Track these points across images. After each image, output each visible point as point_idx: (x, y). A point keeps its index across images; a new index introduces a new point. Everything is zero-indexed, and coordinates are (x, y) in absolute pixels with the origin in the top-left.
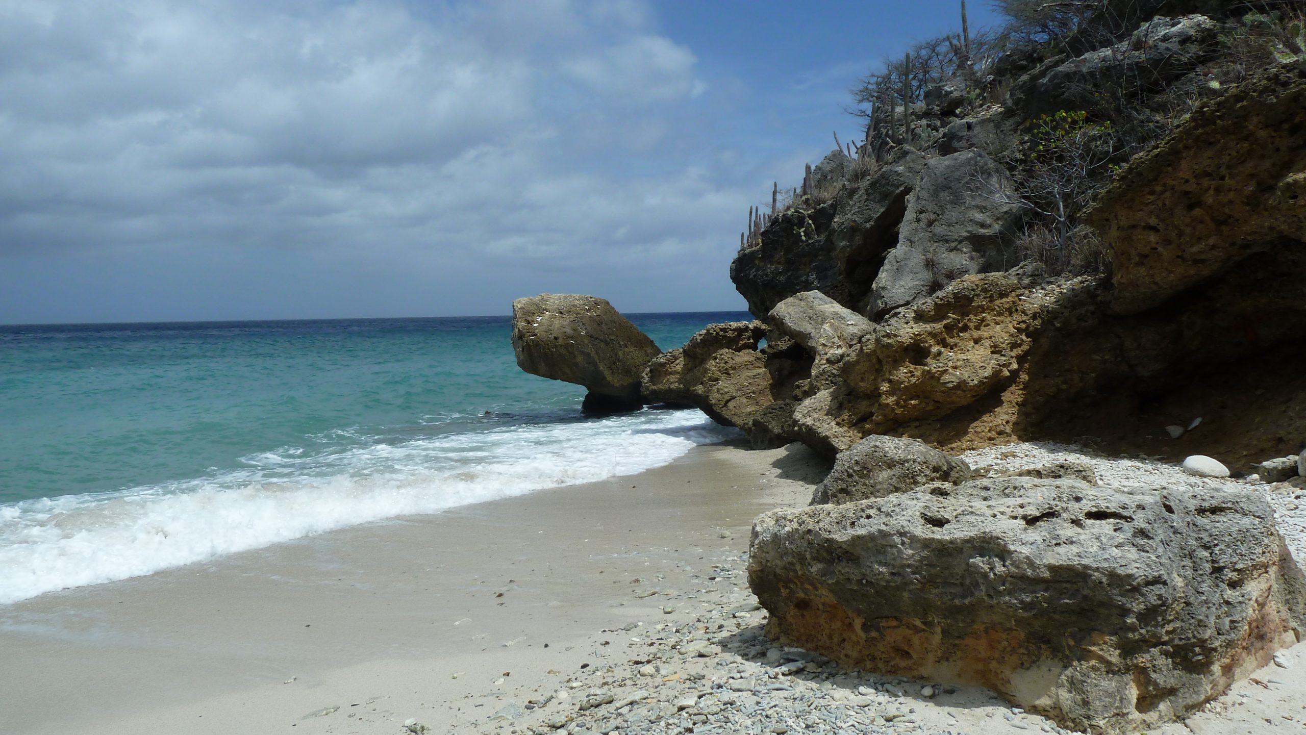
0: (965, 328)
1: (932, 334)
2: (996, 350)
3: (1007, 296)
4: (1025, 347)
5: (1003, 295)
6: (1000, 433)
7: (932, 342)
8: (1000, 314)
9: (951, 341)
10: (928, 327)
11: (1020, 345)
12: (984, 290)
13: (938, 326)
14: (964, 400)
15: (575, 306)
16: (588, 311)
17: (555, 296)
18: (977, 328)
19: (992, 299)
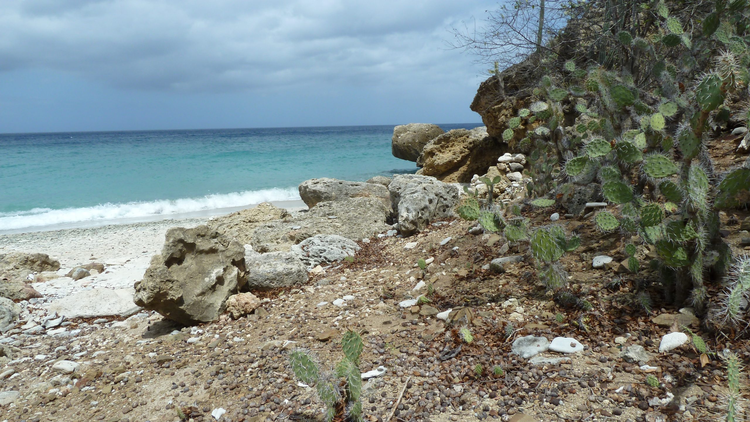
0: (448, 147)
1: (437, 149)
2: (454, 154)
3: (462, 136)
4: (466, 153)
5: (461, 136)
6: (453, 180)
7: (436, 151)
8: (459, 142)
9: (443, 151)
10: (435, 146)
11: (464, 153)
12: (454, 135)
13: (438, 146)
14: (443, 169)
15: (422, 129)
16: (427, 131)
17: (415, 124)
18: (452, 147)
19: (456, 138)
